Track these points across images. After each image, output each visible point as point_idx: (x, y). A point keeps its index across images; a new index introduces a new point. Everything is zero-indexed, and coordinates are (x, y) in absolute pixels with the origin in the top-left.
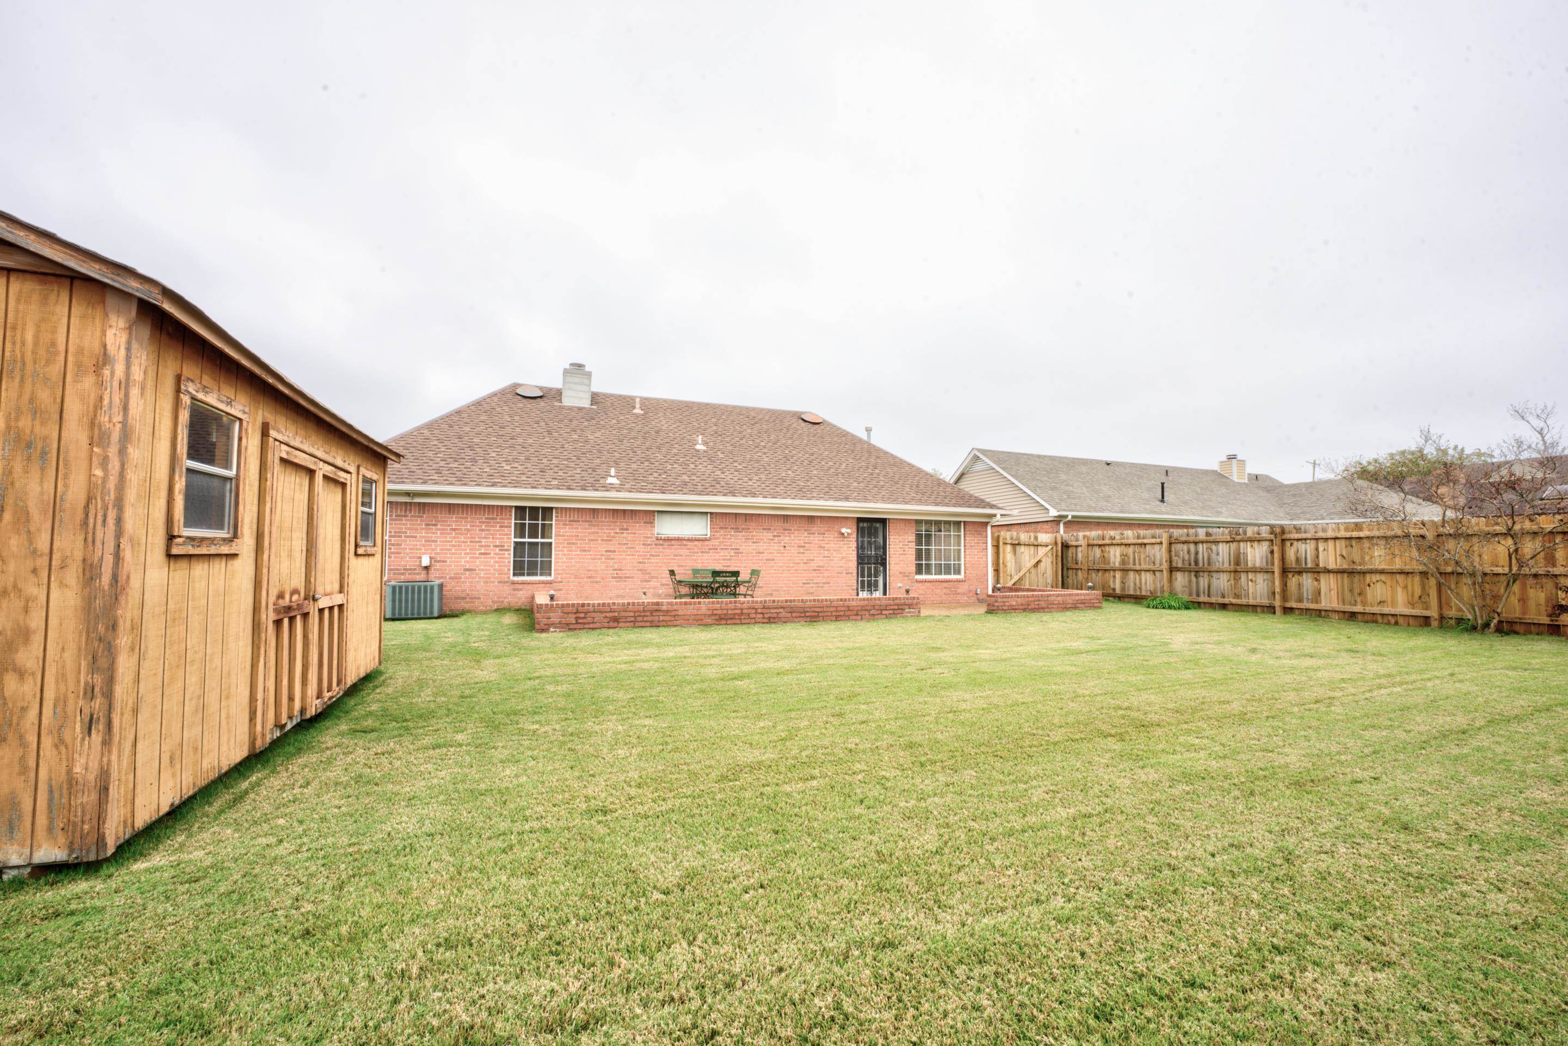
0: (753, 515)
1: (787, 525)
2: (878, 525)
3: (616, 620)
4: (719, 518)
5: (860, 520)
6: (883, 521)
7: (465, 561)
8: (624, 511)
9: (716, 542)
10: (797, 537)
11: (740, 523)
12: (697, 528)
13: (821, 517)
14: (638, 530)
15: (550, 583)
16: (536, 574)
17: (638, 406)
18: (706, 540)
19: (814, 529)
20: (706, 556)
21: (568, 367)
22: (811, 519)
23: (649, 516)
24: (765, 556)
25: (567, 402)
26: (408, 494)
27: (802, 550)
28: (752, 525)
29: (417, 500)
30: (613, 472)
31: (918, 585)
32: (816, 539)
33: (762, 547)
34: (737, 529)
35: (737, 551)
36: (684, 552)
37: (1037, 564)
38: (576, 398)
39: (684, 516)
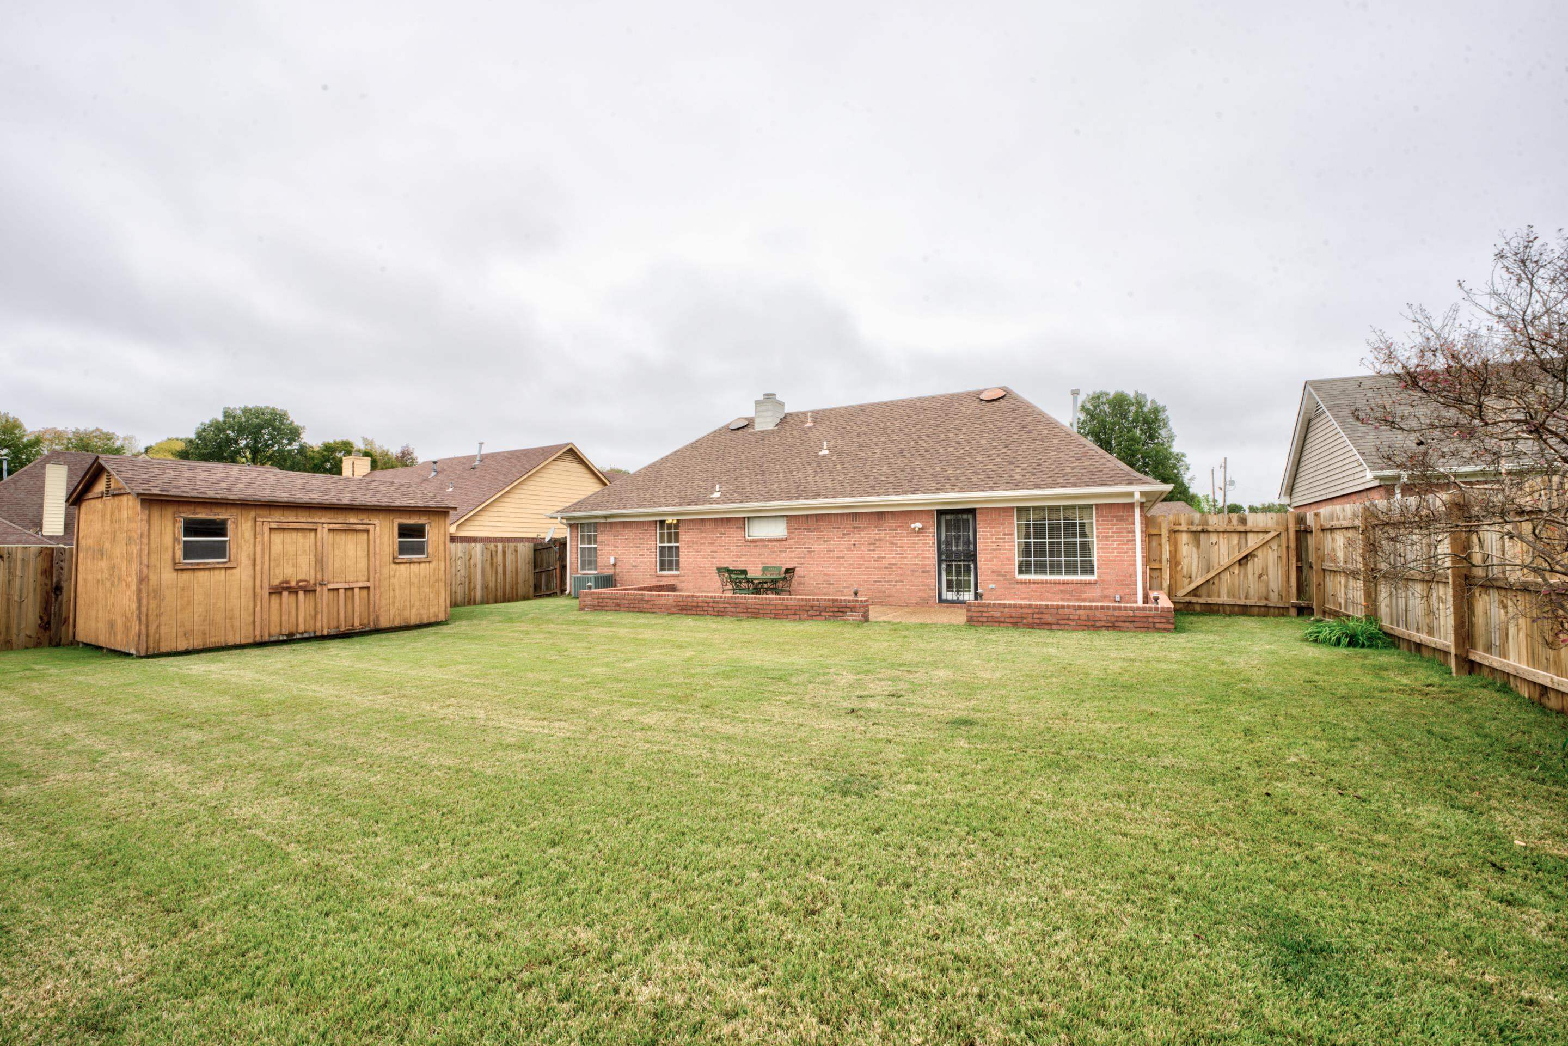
0: (822, 515)
1: (856, 523)
2: (965, 517)
3: (618, 605)
4: (795, 520)
5: (940, 513)
6: (972, 511)
7: (632, 561)
8: (722, 519)
9: (791, 542)
10: (868, 534)
11: (812, 523)
12: (778, 530)
13: (891, 512)
14: (734, 534)
15: (678, 576)
16: (672, 570)
17: (810, 419)
18: (781, 540)
19: (885, 525)
20: (784, 555)
21: (761, 398)
22: (881, 515)
23: (743, 522)
24: (835, 554)
25: (758, 427)
26: (605, 517)
27: (872, 547)
28: (823, 524)
29: (609, 520)
30: (717, 488)
31: (1020, 586)
32: (887, 536)
33: (832, 545)
34: (809, 529)
35: (810, 550)
36: (767, 551)
37: (1243, 561)
38: (766, 423)
39: (770, 519)
